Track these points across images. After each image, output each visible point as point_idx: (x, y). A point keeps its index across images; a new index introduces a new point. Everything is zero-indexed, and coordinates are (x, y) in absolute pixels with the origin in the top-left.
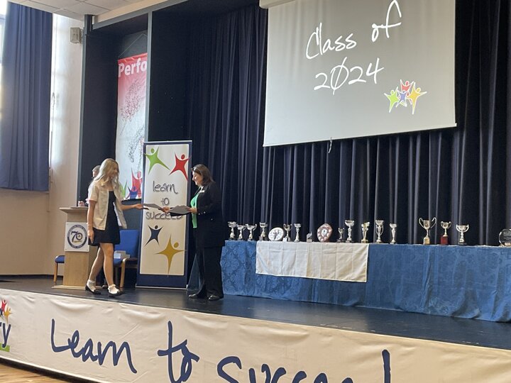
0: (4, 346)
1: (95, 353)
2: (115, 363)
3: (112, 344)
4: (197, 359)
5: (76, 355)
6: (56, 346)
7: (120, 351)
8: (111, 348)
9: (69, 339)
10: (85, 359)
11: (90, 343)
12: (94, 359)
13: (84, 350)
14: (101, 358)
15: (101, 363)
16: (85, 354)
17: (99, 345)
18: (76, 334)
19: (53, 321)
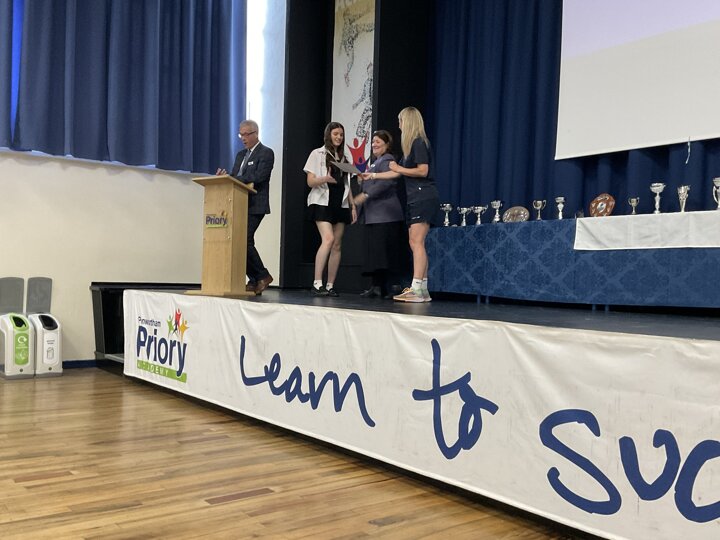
0: (179, 373)
1: (305, 389)
2: (338, 407)
3: (331, 376)
4: (493, 408)
5: (276, 391)
6: (248, 377)
7: (346, 388)
8: (330, 383)
9: (266, 367)
10: (289, 398)
11: (297, 373)
12: (303, 399)
13: (287, 385)
14: (314, 398)
15: (315, 406)
16: (290, 391)
17: (312, 376)
18: (276, 359)
19: (243, 338)
